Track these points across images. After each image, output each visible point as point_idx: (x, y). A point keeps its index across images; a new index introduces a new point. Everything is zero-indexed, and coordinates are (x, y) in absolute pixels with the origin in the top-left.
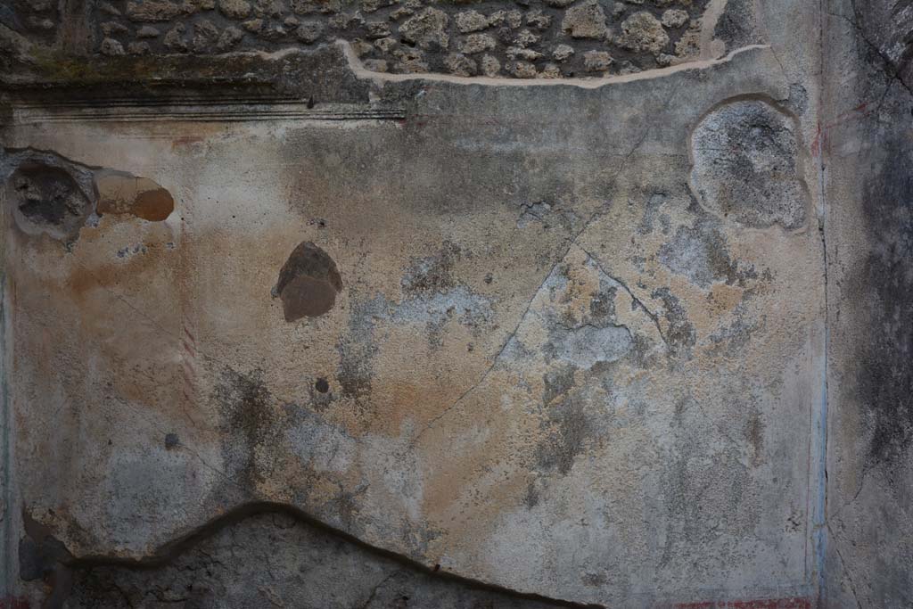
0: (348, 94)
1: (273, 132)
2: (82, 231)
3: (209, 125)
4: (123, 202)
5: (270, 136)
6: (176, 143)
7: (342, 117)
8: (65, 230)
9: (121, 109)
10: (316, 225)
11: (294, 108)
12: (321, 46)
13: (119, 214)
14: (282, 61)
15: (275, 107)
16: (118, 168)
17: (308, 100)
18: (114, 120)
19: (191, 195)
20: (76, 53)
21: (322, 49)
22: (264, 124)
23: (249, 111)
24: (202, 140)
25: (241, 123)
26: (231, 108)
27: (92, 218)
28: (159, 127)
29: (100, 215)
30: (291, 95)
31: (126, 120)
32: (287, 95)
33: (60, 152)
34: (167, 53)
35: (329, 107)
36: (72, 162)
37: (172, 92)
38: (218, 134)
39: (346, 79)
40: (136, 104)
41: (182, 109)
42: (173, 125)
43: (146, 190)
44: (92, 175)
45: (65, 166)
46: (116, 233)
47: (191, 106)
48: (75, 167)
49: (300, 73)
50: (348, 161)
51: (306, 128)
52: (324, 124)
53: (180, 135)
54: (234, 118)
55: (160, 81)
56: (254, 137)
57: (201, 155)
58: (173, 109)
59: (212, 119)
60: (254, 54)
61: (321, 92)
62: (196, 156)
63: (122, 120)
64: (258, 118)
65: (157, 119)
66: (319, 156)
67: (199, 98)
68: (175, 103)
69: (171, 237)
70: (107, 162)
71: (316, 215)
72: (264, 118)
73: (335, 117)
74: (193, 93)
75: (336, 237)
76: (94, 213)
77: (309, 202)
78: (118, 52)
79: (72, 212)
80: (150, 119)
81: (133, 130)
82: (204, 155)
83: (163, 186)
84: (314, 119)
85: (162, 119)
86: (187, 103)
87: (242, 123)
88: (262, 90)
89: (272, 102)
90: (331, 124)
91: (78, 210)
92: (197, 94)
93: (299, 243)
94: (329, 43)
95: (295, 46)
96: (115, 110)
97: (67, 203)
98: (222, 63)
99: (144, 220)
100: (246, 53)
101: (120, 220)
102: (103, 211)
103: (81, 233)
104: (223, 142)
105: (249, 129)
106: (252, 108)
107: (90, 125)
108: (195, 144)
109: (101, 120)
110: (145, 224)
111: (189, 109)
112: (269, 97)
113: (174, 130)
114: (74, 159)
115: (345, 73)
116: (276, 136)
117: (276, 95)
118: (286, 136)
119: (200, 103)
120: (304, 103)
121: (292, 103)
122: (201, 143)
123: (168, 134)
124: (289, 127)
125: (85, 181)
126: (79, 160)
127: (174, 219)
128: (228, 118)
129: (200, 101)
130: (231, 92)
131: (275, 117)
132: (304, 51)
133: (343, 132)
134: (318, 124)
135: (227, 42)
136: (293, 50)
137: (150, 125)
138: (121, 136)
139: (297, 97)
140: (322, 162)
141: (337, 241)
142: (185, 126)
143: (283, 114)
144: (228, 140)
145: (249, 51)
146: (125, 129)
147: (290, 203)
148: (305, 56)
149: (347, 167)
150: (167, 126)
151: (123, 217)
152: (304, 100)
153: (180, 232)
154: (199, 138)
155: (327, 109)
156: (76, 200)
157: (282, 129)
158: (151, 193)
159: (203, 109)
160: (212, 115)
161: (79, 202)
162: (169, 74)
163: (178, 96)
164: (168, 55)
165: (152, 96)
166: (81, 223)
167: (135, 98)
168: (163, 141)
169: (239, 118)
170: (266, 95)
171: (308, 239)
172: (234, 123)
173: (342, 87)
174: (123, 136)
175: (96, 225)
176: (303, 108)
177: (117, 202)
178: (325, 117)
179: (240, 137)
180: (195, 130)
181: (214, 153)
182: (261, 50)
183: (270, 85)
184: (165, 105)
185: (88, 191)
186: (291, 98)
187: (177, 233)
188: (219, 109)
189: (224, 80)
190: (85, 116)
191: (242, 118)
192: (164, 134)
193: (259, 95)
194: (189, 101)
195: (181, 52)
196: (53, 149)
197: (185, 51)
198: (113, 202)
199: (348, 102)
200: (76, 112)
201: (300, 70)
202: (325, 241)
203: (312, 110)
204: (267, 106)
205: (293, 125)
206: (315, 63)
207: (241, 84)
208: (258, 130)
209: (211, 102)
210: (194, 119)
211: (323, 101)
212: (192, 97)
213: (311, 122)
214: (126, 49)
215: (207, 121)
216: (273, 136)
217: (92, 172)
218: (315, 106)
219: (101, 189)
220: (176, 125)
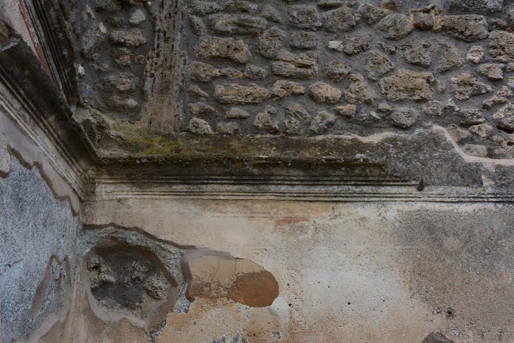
0: (459, 177)
1: (384, 214)
2: (170, 317)
3: (313, 205)
4: (219, 285)
5: (380, 218)
6: (278, 223)
7: (457, 200)
8: (143, 316)
9: (215, 186)
10: (444, 315)
11: (403, 190)
12: (418, 131)
13: (213, 299)
14: (382, 144)
15: (383, 188)
16: (214, 247)
17: (418, 183)
18: (208, 197)
19: (299, 278)
20: (162, 130)
21: (420, 134)
22: (373, 206)
23: (355, 193)
24: (307, 220)
25: (347, 204)
26: (336, 189)
27: (181, 303)
28: (258, 206)
29: (191, 299)
30: (400, 177)
31: (222, 198)
32: (397, 177)
33: (146, 229)
34: (257, 133)
35: (441, 189)
36: (160, 240)
37: (274, 171)
38: (324, 214)
39: (455, 163)
40: (233, 182)
41: (283, 188)
42: (273, 204)
43: (246, 272)
44: (182, 254)
45: (150, 245)
46: (209, 320)
47: (293, 185)
48: (163, 246)
49: (407, 155)
50: (469, 246)
51: (419, 211)
52: (437, 206)
53: (282, 215)
54: (340, 199)
55: (266, 159)
56: (363, 219)
57: (306, 236)
58: (273, 188)
59: (316, 199)
60: (350, 137)
61: (431, 175)
62: (301, 238)
63: (218, 198)
64: (366, 199)
65: (256, 198)
66: (436, 239)
67: (302, 178)
68: (275, 182)
69: (277, 326)
70: (200, 242)
71: (442, 302)
72: (371, 199)
73: (449, 200)
74: (297, 173)
75: (470, 329)
76: (184, 297)
77: (432, 288)
78: (206, 131)
79: (152, 296)
80: (248, 198)
81: (229, 208)
82: (310, 236)
83: (266, 268)
84: (426, 201)
85: (261, 198)
86: (289, 183)
87: (349, 204)
88: (371, 172)
89: (379, 184)
90: (445, 207)
91: (160, 293)
92: (301, 174)
93: (426, 334)
94: (426, 128)
95: (390, 131)
96: (209, 188)
97: (146, 285)
98: (323, 145)
99: (245, 306)
100: (341, 136)
101: (215, 306)
102: (196, 295)
103: (168, 319)
104: (331, 223)
105: (357, 210)
106: (358, 189)
107: (182, 201)
108: (299, 224)
109: (194, 197)
110: (245, 310)
111: (290, 189)
112: (377, 179)
113: (275, 210)
114: (163, 237)
115: (453, 156)
116: (388, 218)
117: (384, 177)
118: (398, 218)
119: (303, 182)
120: (414, 185)
121: (401, 185)
122: (306, 223)
123: (269, 213)
124: (399, 208)
125: (172, 262)
126: (168, 238)
127: (279, 304)
128: (334, 199)
129: (302, 181)
130: (338, 173)
131: (385, 199)
132: (401, 135)
133: (459, 215)
134: (431, 206)
135: (321, 125)
136: (389, 134)
137: (249, 204)
138: (216, 214)
139: (407, 178)
140: (441, 246)
141: (471, 334)
142: (287, 205)
143: (392, 196)
144: (335, 221)
145: (343, 134)
146: (221, 207)
147: (411, 289)
148: (404, 140)
149: (469, 251)
150: (268, 205)
151: (219, 301)
152: (414, 182)
153: (288, 320)
154: (304, 219)
155: (439, 192)
156: (158, 282)
157: (394, 211)
158: (252, 275)
159: (306, 189)
160: (316, 195)
161: (161, 284)
162: (273, 153)
163: (280, 175)
164: (258, 136)
165: (253, 175)
166: (168, 308)
167: (232, 175)
168: (263, 221)
169: (345, 199)
170: (375, 176)
171: (436, 331)
172: (340, 204)
173: (453, 171)
174: (219, 214)
175: (186, 311)
176: (413, 190)
177: (213, 286)
178: (438, 199)
179: (349, 218)
180: (299, 210)
181: (321, 235)
182: (354, 133)
183: (380, 166)
184: (264, 184)
185: (176, 273)
186: (400, 180)
187: (284, 320)
188: (323, 189)
189: (335, 160)
190: (175, 193)
191: (348, 199)
192: (265, 213)
193: (366, 176)
194: (291, 180)
195: (271, 133)
196: (139, 226)
197: (276, 132)
198: (208, 285)
199: (461, 185)
200: (166, 188)
201: (405, 153)
202: (456, 332)
203: (422, 192)
204: (374, 188)
205: (405, 207)
206: (418, 147)
207: (350, 165)
208: (369, 211)
209: (315, 181)
210: (298, 198)
211: (434, 184)
212: (295, 176)
213: (424, 204)
214: (214, 129)
215: (311, 201)
216: (384, 218)
217: (182, 251)
218: (426, 189)
219: (194, 271)
220: (277, 204)
